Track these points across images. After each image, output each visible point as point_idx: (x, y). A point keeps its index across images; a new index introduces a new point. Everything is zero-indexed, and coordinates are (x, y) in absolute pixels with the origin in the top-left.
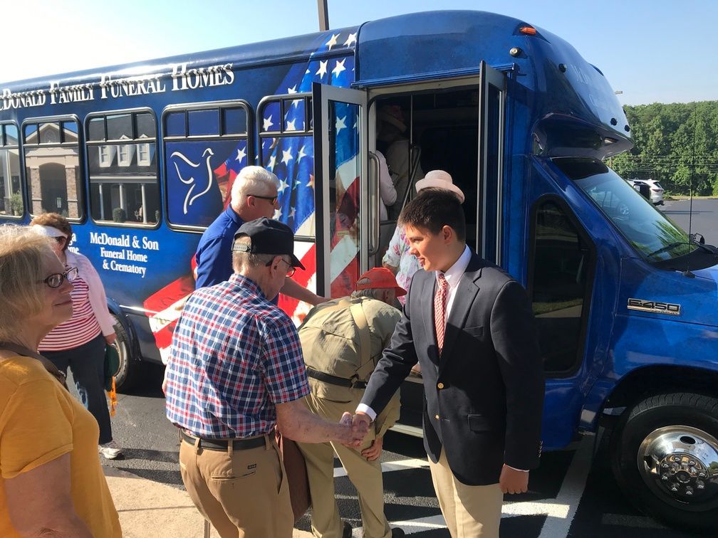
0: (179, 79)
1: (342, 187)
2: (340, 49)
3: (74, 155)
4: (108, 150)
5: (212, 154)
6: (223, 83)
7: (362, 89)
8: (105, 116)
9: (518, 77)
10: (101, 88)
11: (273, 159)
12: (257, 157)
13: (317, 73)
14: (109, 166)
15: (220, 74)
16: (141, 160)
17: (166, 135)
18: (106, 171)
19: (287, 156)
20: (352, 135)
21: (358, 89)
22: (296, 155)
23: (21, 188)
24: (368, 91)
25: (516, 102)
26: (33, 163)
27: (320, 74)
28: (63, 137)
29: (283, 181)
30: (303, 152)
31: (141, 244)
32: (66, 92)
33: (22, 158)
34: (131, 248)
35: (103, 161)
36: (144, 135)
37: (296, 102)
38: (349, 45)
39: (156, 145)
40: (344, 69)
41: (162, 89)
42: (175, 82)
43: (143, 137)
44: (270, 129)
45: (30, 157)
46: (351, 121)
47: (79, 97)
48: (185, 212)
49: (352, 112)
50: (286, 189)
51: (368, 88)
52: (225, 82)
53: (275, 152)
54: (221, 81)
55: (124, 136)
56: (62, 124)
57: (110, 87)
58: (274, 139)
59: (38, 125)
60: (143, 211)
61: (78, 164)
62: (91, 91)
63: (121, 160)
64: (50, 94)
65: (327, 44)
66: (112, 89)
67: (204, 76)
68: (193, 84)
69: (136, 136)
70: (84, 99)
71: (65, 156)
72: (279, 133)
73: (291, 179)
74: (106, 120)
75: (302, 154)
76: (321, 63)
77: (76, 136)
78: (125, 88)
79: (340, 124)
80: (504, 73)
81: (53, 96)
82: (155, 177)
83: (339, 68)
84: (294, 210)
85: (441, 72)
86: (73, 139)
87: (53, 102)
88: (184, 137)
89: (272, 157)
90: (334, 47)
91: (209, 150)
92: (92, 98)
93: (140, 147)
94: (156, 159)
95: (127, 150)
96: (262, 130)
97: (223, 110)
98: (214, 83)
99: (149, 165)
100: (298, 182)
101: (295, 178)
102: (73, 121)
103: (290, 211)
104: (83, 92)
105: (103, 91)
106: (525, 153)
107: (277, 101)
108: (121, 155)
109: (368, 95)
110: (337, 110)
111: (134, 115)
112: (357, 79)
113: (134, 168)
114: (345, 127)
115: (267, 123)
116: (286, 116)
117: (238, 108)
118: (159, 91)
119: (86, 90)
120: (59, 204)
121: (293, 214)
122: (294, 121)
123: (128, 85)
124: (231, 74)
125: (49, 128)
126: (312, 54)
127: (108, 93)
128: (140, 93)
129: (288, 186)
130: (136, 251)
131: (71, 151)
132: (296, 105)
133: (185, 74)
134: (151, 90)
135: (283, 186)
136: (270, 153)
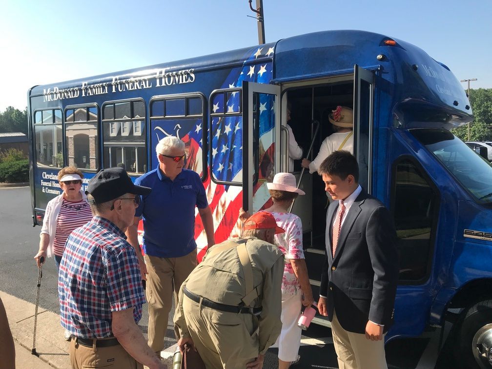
0: (161, 79)
1: (263, 150)
2: (263, 58)
3: (94, 129)
4: (116, 125)
5: (180, 128)
6: (188, 82)
7: (278, 84)
8: (114, 104)
9: (382, 74)
10: (112, 85)
11: (219, 131)
12: (209, 130)
13: (248, 74)
14: (116, 136)
15: (186, 76)
16: (136, 131)
17: (151, 116)
18: (114, 139)
19: (228, 129)
20: (270, 115)
21: (275, 84)
22: (233, 128)
23: (62, 150)
24: (281, 85)
25: (381, 91)
26: (70, 134)
27: (250, 75)
28: (88, 117)
29: (225, 145)
30: (238, 126)
32: (91, 89)
33: (64, 131)
35: (112, 132)
36: (138, 116)
37: (234, 93)
38: (269, 55)
39: (145, 122)
40: (265, 71)
41: (149, 85)
42: (158, 81)
43: (137, 117)
44: (218, 111)
45: (68, 130)
46: (270, 105)
47: (99, 92)
49: (270, 99)
50: (227, 151)
51: (281, 84)
52: (189, 80)
53: (220, 126)
54: (186, 80)
55: (125, 116)
56: (88, 109)
57: (118, 85)
58: (220, 118)
59: (74, 109)
60: (136, 165)
61: (96, 135)
62: (106, 88)
63: (123, 131)
64: (82, 90)
65: (255, 55)
66: (119, 86)
67: (176, 77)
68: (169, 82)
69: (133, 116)
70: (102, 93)
71: (89, 129)
72: (223, 114)
73: (230, 144)
74: (115, 106)
75: (237, 128)
76: (251, 67)
77: (96, 116)
78: (127, 85)
79: (263, 108)
80: (373, 72)
81: (83, 91)
82: (144, 143)
83: (263, 70)
84: (231, 165)
85: (330, 72)
86: (94, 118)
87: (84, 95)
88: (163, 117)
89: (218, 130)
90: (259, 57)
91: (178, 125)
92: (107, 92)
93: (135, 123)
94: (145, 131)
95: (127, 124)
96: (212, 112)
97: (187, 99)
98: (182, 81)
99: (140, 135)
100: (235, 146)
101: (232, 144)
102: (95, 107)
103: (229, 166)
104: (101, 88)
105: (114, 87)
106: (388, 127)
107: (222, 93)
108: (123, 128)
109: (281, 88)
110: (261, 98)
111: (132, 102)
112: (274, 77)
113: (131, 137)
114: (266, 109)
115: (216, 107)
116: (227, 103)
117: (198, 97)
118: (148, 87)
119: (103, 87)
121: (231, 168)
122: (232, 106)
123: (129, 83)
124: (193, 75)
125: (81, 111)
126: (245, 61)
127: (117, 89)
128: (136, 88)
129: (228, 149)
131: (93, 126)
132: (234, 95)
133: (164, 76)
134: (143, 86)
135: (224, 149)
136: (217, 127)
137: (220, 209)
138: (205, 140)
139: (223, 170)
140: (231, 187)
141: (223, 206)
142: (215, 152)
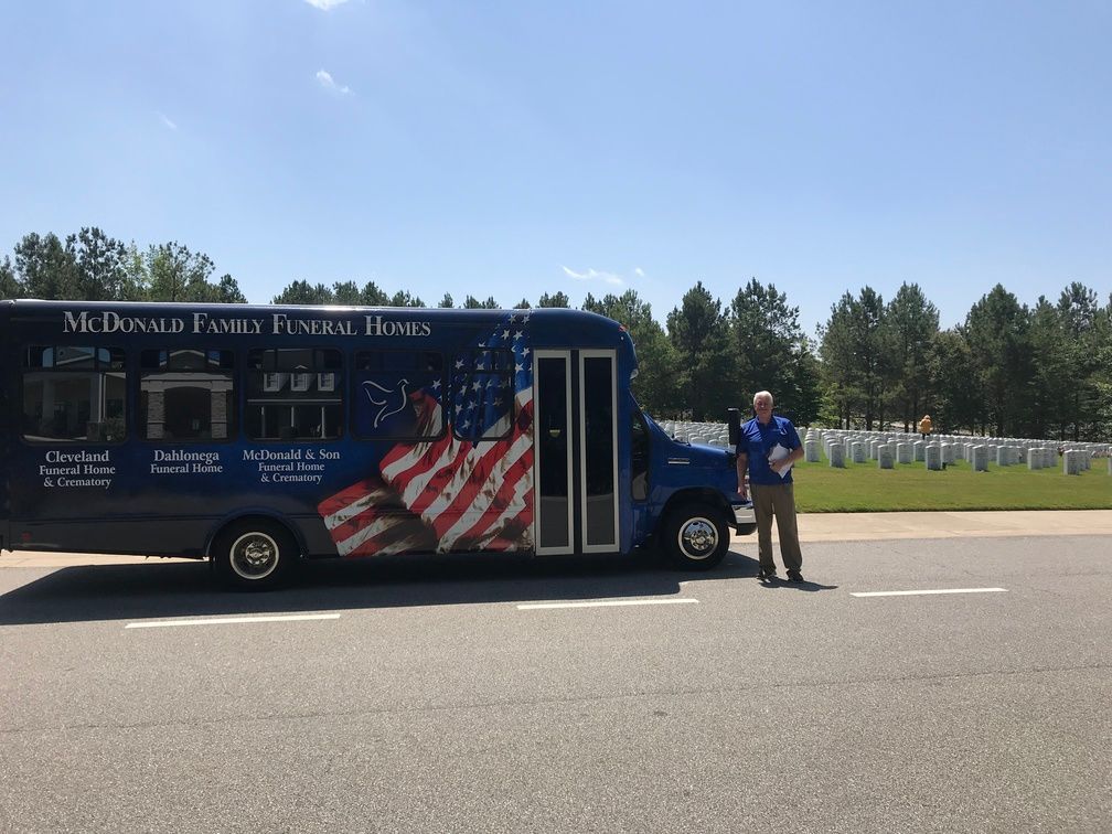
0: (374, 327)
2: (518, 324)
3: (226, 380)
4: (280, 376)
5: (407, 383)
6: (420, 334)
8: (275, 349)
11: (464, 388)
12: (449, 386)
13: (501, 336)
14: (278, 390)
15: (417, 328)
16: (322, 386)
18: (273, 395)
19: (477, 386)
22: (483, 384)
26: (154, 387)
27: (504, 337)
31: (317, 455)
33: (130, 382)
34: (303, 459)
35: (269, 385)
37: (485, 352)
38: (525, 323)
39: (343, 375)
40: (521, 336)
41: (354, 332)
42: (369, 329)
44: (462, 368)
45: (148, 381)
47: (240, 330)
48: (376, 426)
50: (475, 407)
52: (422, 334)
53: (466, 383)
54: (418, 333)
55: (301, 366)
56: (207, 351)
57: (286, 325)
58: (466, 375)
59: (168, 351)
60: (321, 428)
61: (231, 389)
62: (257, 326)
63: (296, 385)
65: (509, 320)
66: (289, 327)
67: (401, 328)
68: (389, 332)
70: (246, 332)
71: (211, 381)
72: (470, 370)
73: (479, 400)
74: (276, 352)
75: (489, 385)
76: (504, 330)
78: (307, 327)
81: (196, 326)
82: (338, 400)
83: (518, 335)
84: (481, 421)
87: (199, 331)
88: (377, 370)
90: (514, 322)
91: (405, 380)
92: (258, 332)
93: (321, 376)
94: (341, 386)
96: (455, 368)
98: (411, 333)
99: (333, 390)
100: (485, 403)
101: (482, 400)
103: (478, 422)
104: (246, 326)
105: (276, 327)
108: (296, 381)
113: (312, 392)
115: (459, 364)
116: (476, 360)
118: (350, 333)
119: (250, 325)
120: (196, 425)
121: (480, 424)
122: (482, 364)
123: (311, 325)
124: (427, 329)
125: (188, 354)
126: (498, 324)
127: (282, 330)
129: (477, 405)
130: (311, 462)
131: (221, 377)
132: (485, 354)
134: (339, 331)
135: (471, 406)
136: (463, 384)
137: (467, 467)
138: (445, 397)
139: (470, 426)
140: (481, 444)
141: (471, 463)
142: (458, 409)
